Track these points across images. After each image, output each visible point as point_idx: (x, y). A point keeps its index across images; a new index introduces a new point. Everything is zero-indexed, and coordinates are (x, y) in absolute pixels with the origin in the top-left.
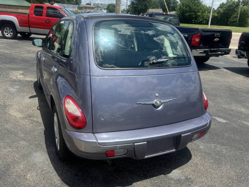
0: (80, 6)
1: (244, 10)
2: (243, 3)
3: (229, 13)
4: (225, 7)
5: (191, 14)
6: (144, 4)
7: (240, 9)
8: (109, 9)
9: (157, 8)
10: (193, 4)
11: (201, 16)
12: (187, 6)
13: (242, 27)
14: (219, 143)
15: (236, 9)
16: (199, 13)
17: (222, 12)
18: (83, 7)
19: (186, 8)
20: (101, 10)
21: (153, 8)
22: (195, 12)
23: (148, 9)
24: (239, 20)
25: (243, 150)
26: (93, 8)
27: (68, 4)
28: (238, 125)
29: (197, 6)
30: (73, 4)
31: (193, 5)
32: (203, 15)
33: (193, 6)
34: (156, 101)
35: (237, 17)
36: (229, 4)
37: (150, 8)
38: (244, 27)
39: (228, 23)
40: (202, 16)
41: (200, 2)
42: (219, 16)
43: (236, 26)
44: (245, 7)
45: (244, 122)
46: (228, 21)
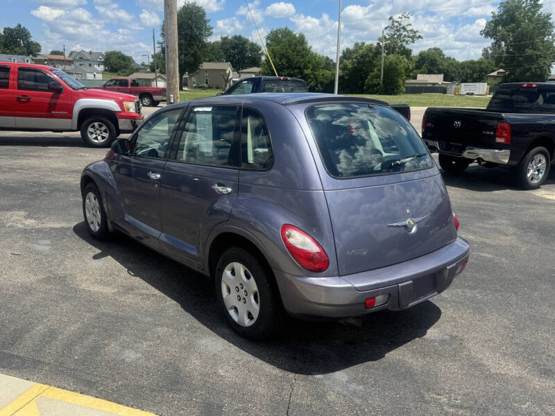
0: (38, 58)
1: (391, 63)
2: (387, 49)
3: (365, 68)
4: (356, 58)
5: (292, 72)
6: (192, 52)
7: (383, 61)
8: (110, 63)
9: (219, 60)
10: (293, 52)
11: (312, 76)
12: (282, 56)
13: (391, 95)
14: (466, 287)
15: (374, 62)
16: (307, 69)
17: (350, 66)
18: (45, 60)
19: (280, 60)
20: (90, 65)
21: (210, 61)
22: (299, 68)
23: (202, 63)
24: (384, 82)
25: (501, 291)
26: (70, 62)
27: (7, 53)
28: (475, 259)
29: (303, 56)
30: (21, 54)
31: (295, 53)
32: (316, 73)
33: (294, 55)
34: (409, 221)
35: (378, 77)
36: (361, 51)
37: (205, 61)
38: (395, 94)
39: (365, 87)
40: (314, 75)
41: (306, 48)
42: (346, 75)
43: (380, 94)
44: (391, 57)
45: (482, 254)
46: (363, 85)
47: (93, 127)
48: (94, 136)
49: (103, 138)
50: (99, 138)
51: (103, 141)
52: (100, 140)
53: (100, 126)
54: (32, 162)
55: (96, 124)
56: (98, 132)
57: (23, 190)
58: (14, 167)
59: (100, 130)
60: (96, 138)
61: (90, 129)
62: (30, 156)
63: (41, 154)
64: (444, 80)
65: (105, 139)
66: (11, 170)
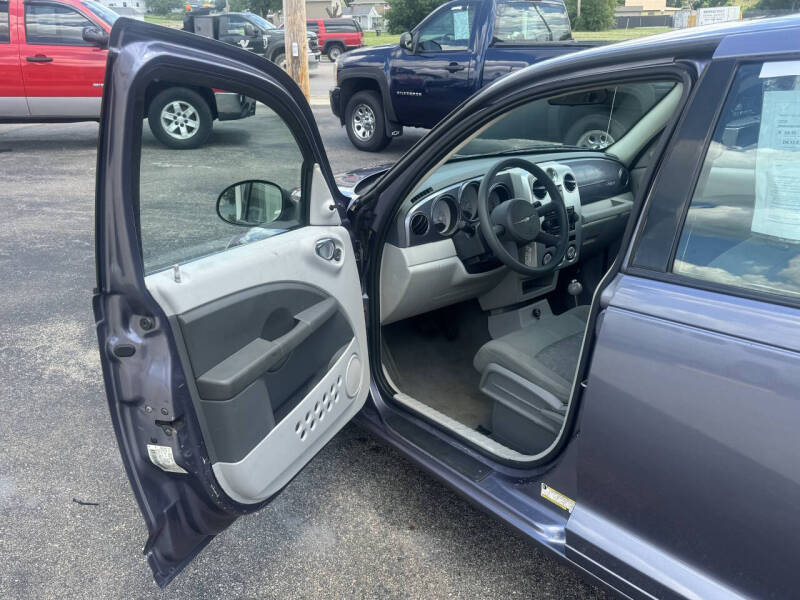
24: (582, 10)
38: (600, 29)
47: (171, 110)
48: (173, 127)
49: (190, 129)
50: (183, 130)
51: (190, 135)
52: (185, 135)
53: (184, 107)
54: (70, 185)
55: (176, 104)
56: (180, 119)
57: (65, 258)
58: (38, 199)
59: (184, 116)
60: (178, 131)
61: (165, 114)
62: (63, 173)
63: (83, 167)
64: (667, 6)
65: (195, 132)
66: (34, 207)
